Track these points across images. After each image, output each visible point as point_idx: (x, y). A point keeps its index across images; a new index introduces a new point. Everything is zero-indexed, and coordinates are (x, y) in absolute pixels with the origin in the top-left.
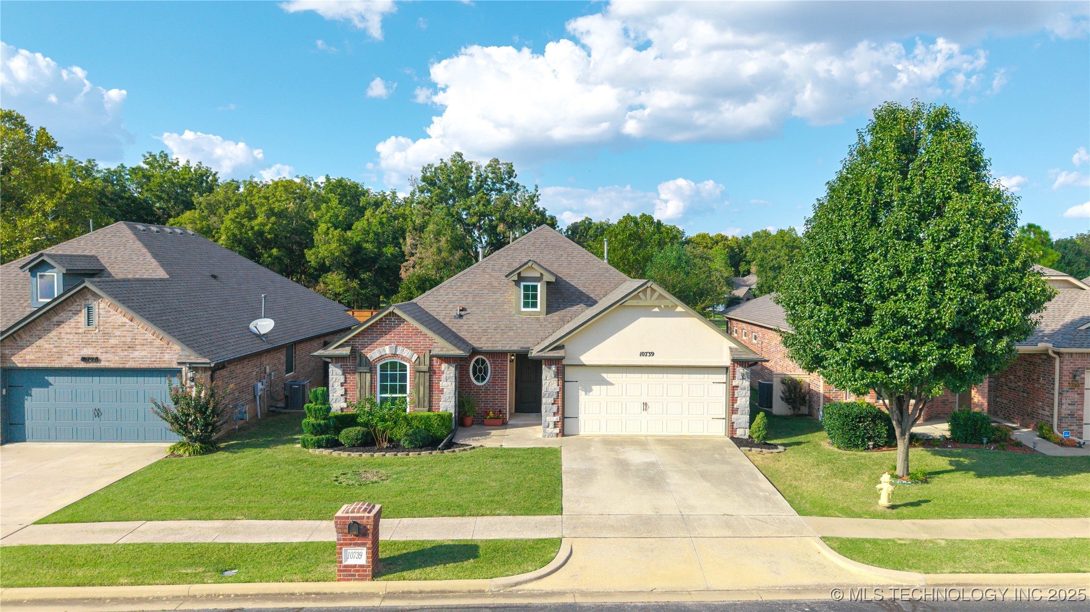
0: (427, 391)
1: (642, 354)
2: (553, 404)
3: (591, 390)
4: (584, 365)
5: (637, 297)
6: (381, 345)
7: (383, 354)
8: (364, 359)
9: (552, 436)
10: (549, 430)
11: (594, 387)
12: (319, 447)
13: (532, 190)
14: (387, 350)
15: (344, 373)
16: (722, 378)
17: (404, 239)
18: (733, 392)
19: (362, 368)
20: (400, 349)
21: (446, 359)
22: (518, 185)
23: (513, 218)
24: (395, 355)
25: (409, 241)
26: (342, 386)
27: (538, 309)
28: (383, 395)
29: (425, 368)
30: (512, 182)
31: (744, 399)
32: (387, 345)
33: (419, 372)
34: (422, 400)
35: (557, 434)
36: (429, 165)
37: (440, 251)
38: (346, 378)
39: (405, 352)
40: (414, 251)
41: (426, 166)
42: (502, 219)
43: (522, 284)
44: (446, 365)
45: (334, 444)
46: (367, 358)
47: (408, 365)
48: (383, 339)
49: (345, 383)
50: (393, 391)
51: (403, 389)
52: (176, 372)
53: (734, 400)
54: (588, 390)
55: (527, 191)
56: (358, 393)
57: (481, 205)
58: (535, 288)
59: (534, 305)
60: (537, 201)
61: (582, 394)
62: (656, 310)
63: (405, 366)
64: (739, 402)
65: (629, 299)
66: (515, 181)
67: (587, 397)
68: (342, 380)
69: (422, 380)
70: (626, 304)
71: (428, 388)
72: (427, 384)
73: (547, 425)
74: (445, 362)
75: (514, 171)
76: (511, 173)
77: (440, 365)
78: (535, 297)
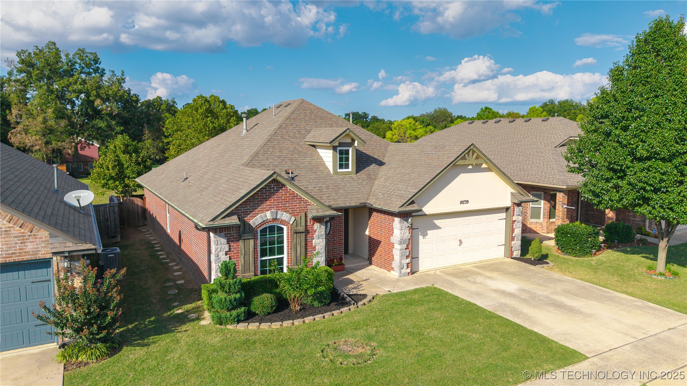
0: (303, 250)
1: (462, 202)
2: (406, 249)
3: (427, 234)
4: (426, 215)
5: (464, 158)
6: (262, 211)
7: (265, 219)
8: (248, 226)
9: (406, 276)
10: (404, 271)
11: (429, 232)
12: (239, 321)
13: (119, 74)
14: (269, 215)
15: (228, 242)
16: (503, 215)
17: (10, 110)
18: (513, 225)
19: (246, 235)
20: (280, 213)
21: (318, 219)
22: (104, 70)
23: (107, 95)
24: (275, 219)
25: (15, 111)
26: (226, 254)
27: (350, 170)
28: (263, 258)
29: (302, 228)
30: (98, 68)
31: (519, 229)
32: (268, 210)
33: (296, 233)
34: (298, 259)
35: (409, 273)
36: (22, 50)
37: (45, 121)
38: (230, 246)
39: (284, 216)
40: (19, 120)
41: (20, 51)
42: (98, 96)
43: (338, 149)
44: (318, 224)
45: (250, 316)
46: (250, 224)
47: (285, 228)
48: (264, 205)
49: (229, 251)
50: (272, 253)
51: (281, 251)
52: (45, 263)
53: (513, 231)
54: (425, 235)
55: (115, 75)
56: (243, 260)
57: (78, 84)
58: (347, 152)
59: (347, 167)
60: (124, 83)
61: (421, 237)
62: (470, 167)
63: (282, 229)
64: (515, 232)
65: (459, 160)
66: (101, 66)
67: (425, 240)
68: (227, 249)
69: (298, 240)
70: (457, 163)
71: (304, 246)
72: (303, 243)
73: (402, 267)
74: (317, 222)
75: (99, 59)
76: (96, 61)
77: (313, 224)
78: (347, 159)
